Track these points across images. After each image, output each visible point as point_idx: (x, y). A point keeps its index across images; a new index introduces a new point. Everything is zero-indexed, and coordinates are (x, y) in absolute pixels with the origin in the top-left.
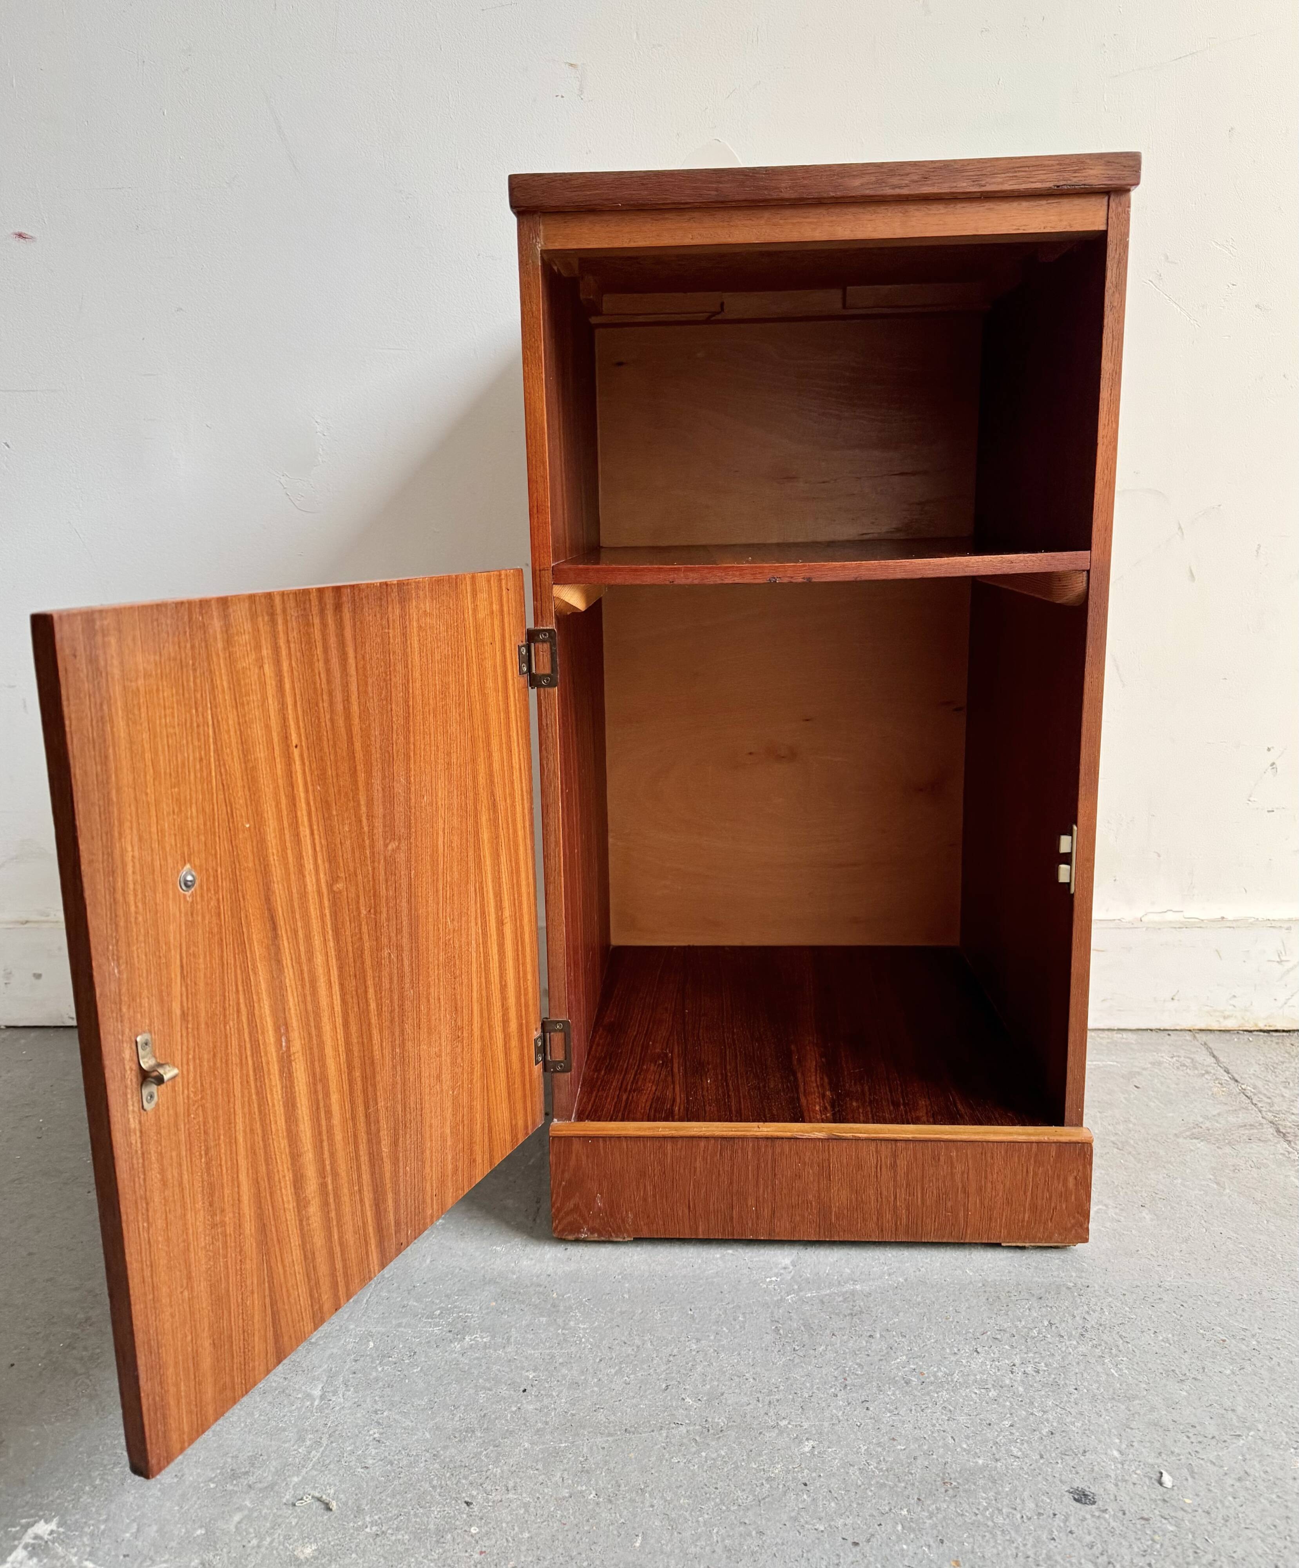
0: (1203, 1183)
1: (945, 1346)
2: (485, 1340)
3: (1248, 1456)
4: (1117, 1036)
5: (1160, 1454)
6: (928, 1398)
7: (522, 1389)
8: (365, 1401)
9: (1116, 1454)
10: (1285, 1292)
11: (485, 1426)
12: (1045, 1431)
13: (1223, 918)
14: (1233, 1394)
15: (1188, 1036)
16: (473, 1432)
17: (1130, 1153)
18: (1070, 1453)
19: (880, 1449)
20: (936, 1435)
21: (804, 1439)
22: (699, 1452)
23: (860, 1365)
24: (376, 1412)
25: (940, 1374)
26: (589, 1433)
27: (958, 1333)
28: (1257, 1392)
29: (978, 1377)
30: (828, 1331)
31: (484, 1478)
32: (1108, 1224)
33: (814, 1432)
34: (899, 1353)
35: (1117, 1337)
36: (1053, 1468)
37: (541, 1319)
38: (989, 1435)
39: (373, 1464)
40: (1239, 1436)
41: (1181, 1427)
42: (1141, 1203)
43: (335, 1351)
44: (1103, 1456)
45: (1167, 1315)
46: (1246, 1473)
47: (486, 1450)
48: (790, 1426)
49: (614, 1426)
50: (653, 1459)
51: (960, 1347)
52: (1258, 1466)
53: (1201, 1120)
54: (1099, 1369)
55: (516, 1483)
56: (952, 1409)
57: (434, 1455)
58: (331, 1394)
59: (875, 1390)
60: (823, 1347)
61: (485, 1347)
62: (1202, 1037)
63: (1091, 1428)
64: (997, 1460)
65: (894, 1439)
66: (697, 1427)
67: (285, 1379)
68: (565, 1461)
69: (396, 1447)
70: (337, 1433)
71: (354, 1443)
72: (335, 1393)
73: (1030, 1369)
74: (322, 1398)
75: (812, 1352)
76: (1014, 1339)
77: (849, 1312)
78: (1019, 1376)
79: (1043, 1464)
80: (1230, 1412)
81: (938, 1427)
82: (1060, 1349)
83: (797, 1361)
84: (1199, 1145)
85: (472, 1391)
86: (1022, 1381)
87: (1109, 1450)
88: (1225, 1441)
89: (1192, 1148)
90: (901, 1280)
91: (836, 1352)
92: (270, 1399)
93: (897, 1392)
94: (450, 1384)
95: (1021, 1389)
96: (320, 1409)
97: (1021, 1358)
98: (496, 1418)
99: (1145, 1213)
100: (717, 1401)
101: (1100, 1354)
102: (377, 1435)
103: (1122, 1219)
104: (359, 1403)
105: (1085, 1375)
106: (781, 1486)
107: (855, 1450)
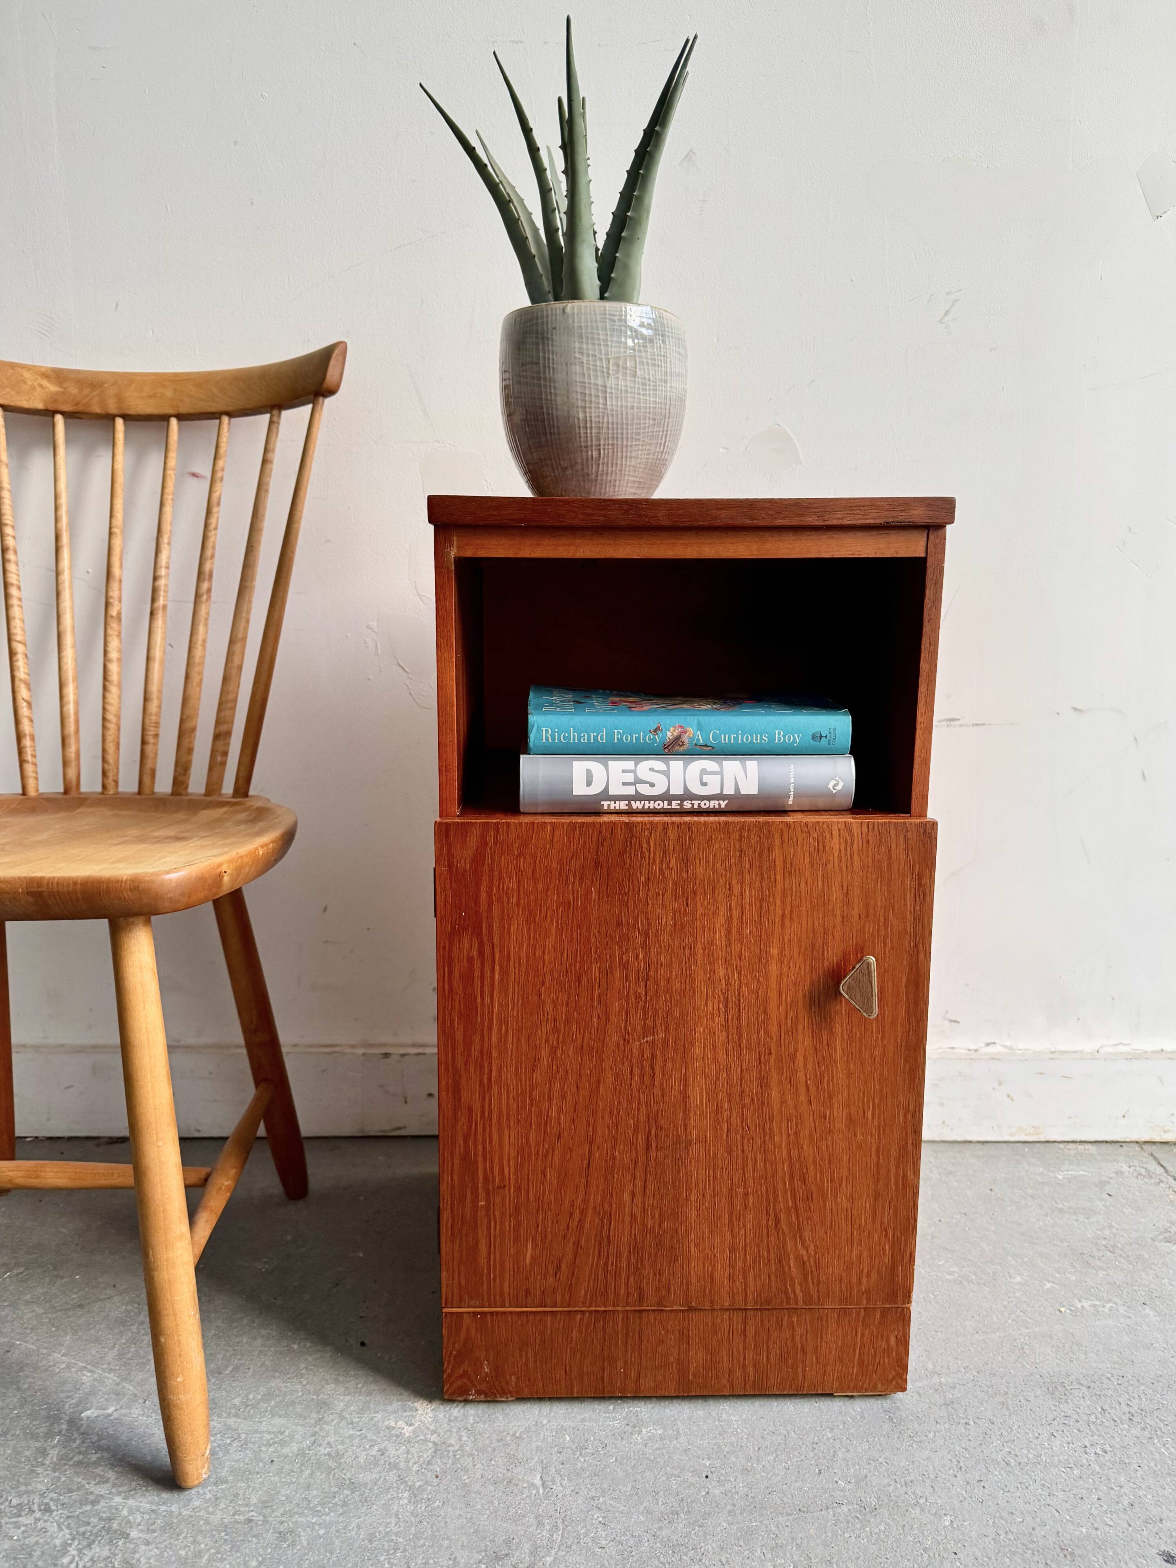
1: (1027, 1431)
2: (658, 1433)
4: (1081, 1147)
6: (1026, 1477)
7: (704, 1475)
8: (580, 1489)
11: (686, 1509)
12: (1125, 1503)
15: (1136, 1148)
16: (678, 1514)
17: (1120, 1255)
18: (1150, 1521)
19: (1005, 1522)
20: (1043, 1508)
21: (942, 1514)
22: (863, 1528)
23: (966, 1449)
24: (593, 1499)
25: (1030, 1456)
26: (771, 1513)
27: (1034, 1419)
29: (1061, 1458)
30: (932, 1420)
31: (700, 1554)
32: (1122, 1320)
33: (948, 1508)
34: (993, 1438)
35: (1157, 1420)
36: (1141, 1535)
38: (1084, 1508)
39: (607, 1544)
42: (1142, 1301)
43: (542, 1444)
47: (693, 1529)
48: (927, 1504)
49: (790, 1506)
50: (829, 1534)
51: (1040, 1431)
53: (1168, 1225)
54: (1152, 1448)
55: (727, 1558)
56: (1049, 1486)
59: (982, 1471)
60: (932, 1434)
61: (661, 1439)
62: (1149, 1149)
63: (1160, 1499)
64: (1097, 1529)
65: (1012, 1513)
66: (855, 1506)
68: (760, 1538)
69: (620, 1529)
70: (568, 1517)
71: (585, 1526)
72: (553, 1482)
73: (1099, 1451)
74: (544, 1487)
78: (1092, 1457)
79: (1132, 1531)
81: (1043, 1502)
82: (1116, 1432)
85: (664, 1478)
86: (1096, 1461)
89: (1168, 1251)
91: (944, 1438)
93: (1001, 1473)
94: (644, 1472)
95: (1097, 1467)
96: (547, 1496)
97: (1088, 1441)
98: (692, 1502)
99: (1147, 1310)
100: (864, 1483)
101: (1149, 1436)
102: (600, 1519)
103: (1132, 1315)
104: (576, 1491)
105: (1143, 1454)
106: (937, 1556)
107: (986, 1522)
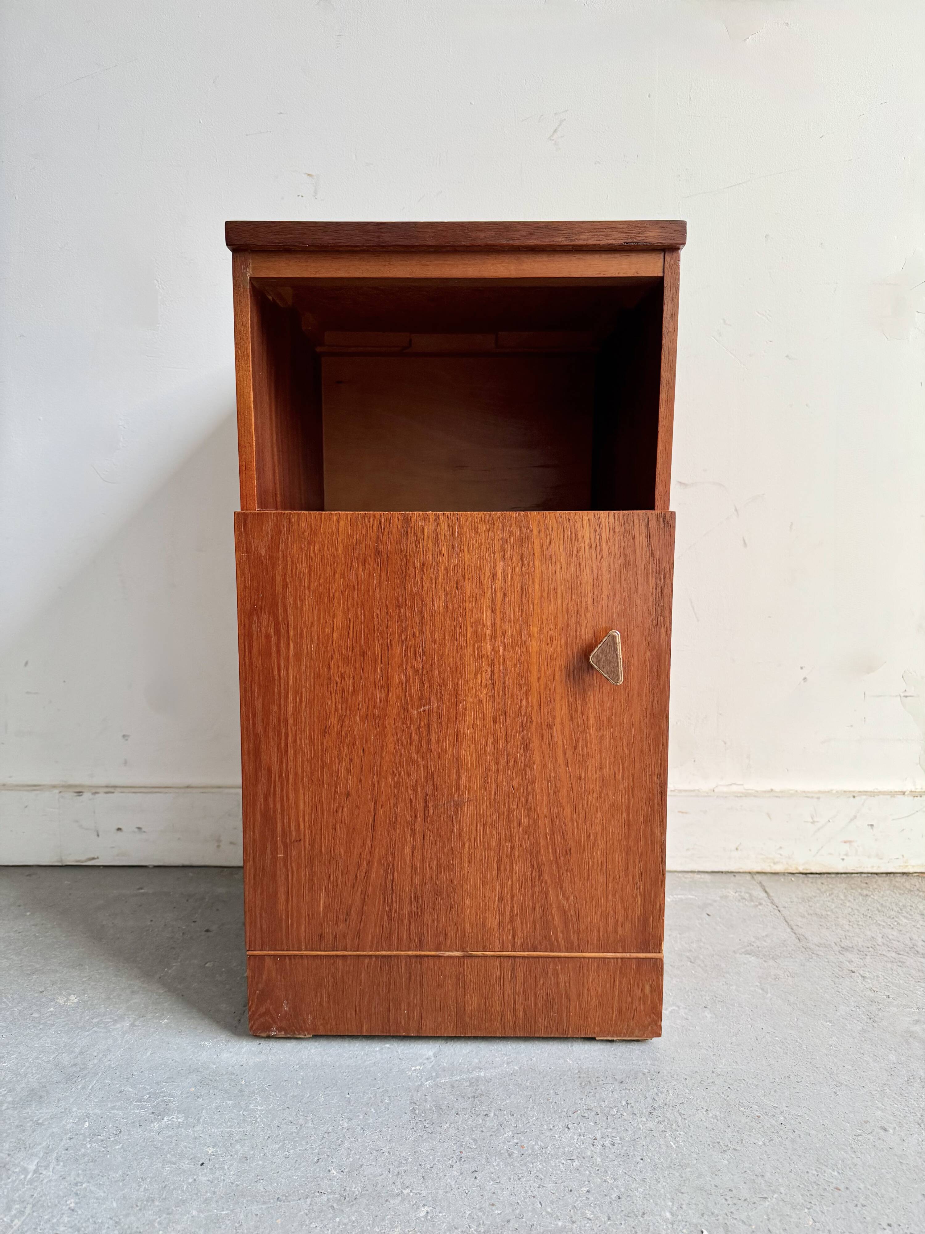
1: (543, 1123)
2: (179, 1120)
3: (771, 1216)
5: (703, 1215)
6: (525, 1168)
7: (200, 1163)
8: (69, 1175)
9: (668, 1215)
10: (808, 1076)
11: (161, 1198)
12: (614, 1196)
14: (763, 1162)
16: (151, 1202)
17: (699, 966)
18: (632, 1215)
19: (481, 1214)
20: (527, 1200)
21: (421, 1205)
22: (333, 1218)
23: (474, 1140)
24: (76, 1184)
25: (537, 1147)
26: (247, 1201)
27: (555, 1112)
28: (781, 1160)
29: (566, 1150)
30: (454, 1111)
32: (678, 1022)
33: (430, 1199)
34: (507, 1130)
35: (677, 1114)
36: (617, 1229)
37: (228, 1102)
38: (569, 1200)
40: (766, 1198)
41: (721, 1191)
42: (704, 1005)
43: (56, 1130)
44: (658, 1217)
45: (717, 1096)
47: (159, 1219)
48: (411, 1194)
49: (269, 1195)
50: (296, 1224)
51: (555, 1123)
52: (777, 1224)
53: (753, 940)
54: (662, 1142)
56: (543, 1177)
58: (43, 1168)
59: (483, 1162)
60: (448, 1125)
61: (179, 1126)
63: (650, 1193)
64: (573, 1222)
66: (336, 1196)
67: (9, 1155)
68: (223, 1227)
69: (86, 1217)
70: (40, 1203)
72: (47, 1167)
73: (607, 1143)
74: (35, 1172)
75: (438, 1129)
76: (598, 1116)
77: (472, 1095)
78: (598, 1149)
79: (609, 1225)
80: (760, 1178)
81: (530, 1193)
82: (632, 1125)
83: (425, 1136)
84: (750, 959)
85: (159, 1165)
86: (600, 1152)
87: (663, 1212)
88: (754, 1203)
89: (745, 961)
90: (516, 1068)
91: (458, 1129)
93: (501, 1163)
94: (143, 1158)
95: (599, 1160)
96: (31, 1182)
97: (601, 1133)
98: (174, 1189)
99: (706, 1013)
100: (356, 1172)
101: (663, 1129)
102: (70, 1207)
103: (690, 1018)
104: (64, 1176)
105: (650, 1147)
107: (460, 1215)
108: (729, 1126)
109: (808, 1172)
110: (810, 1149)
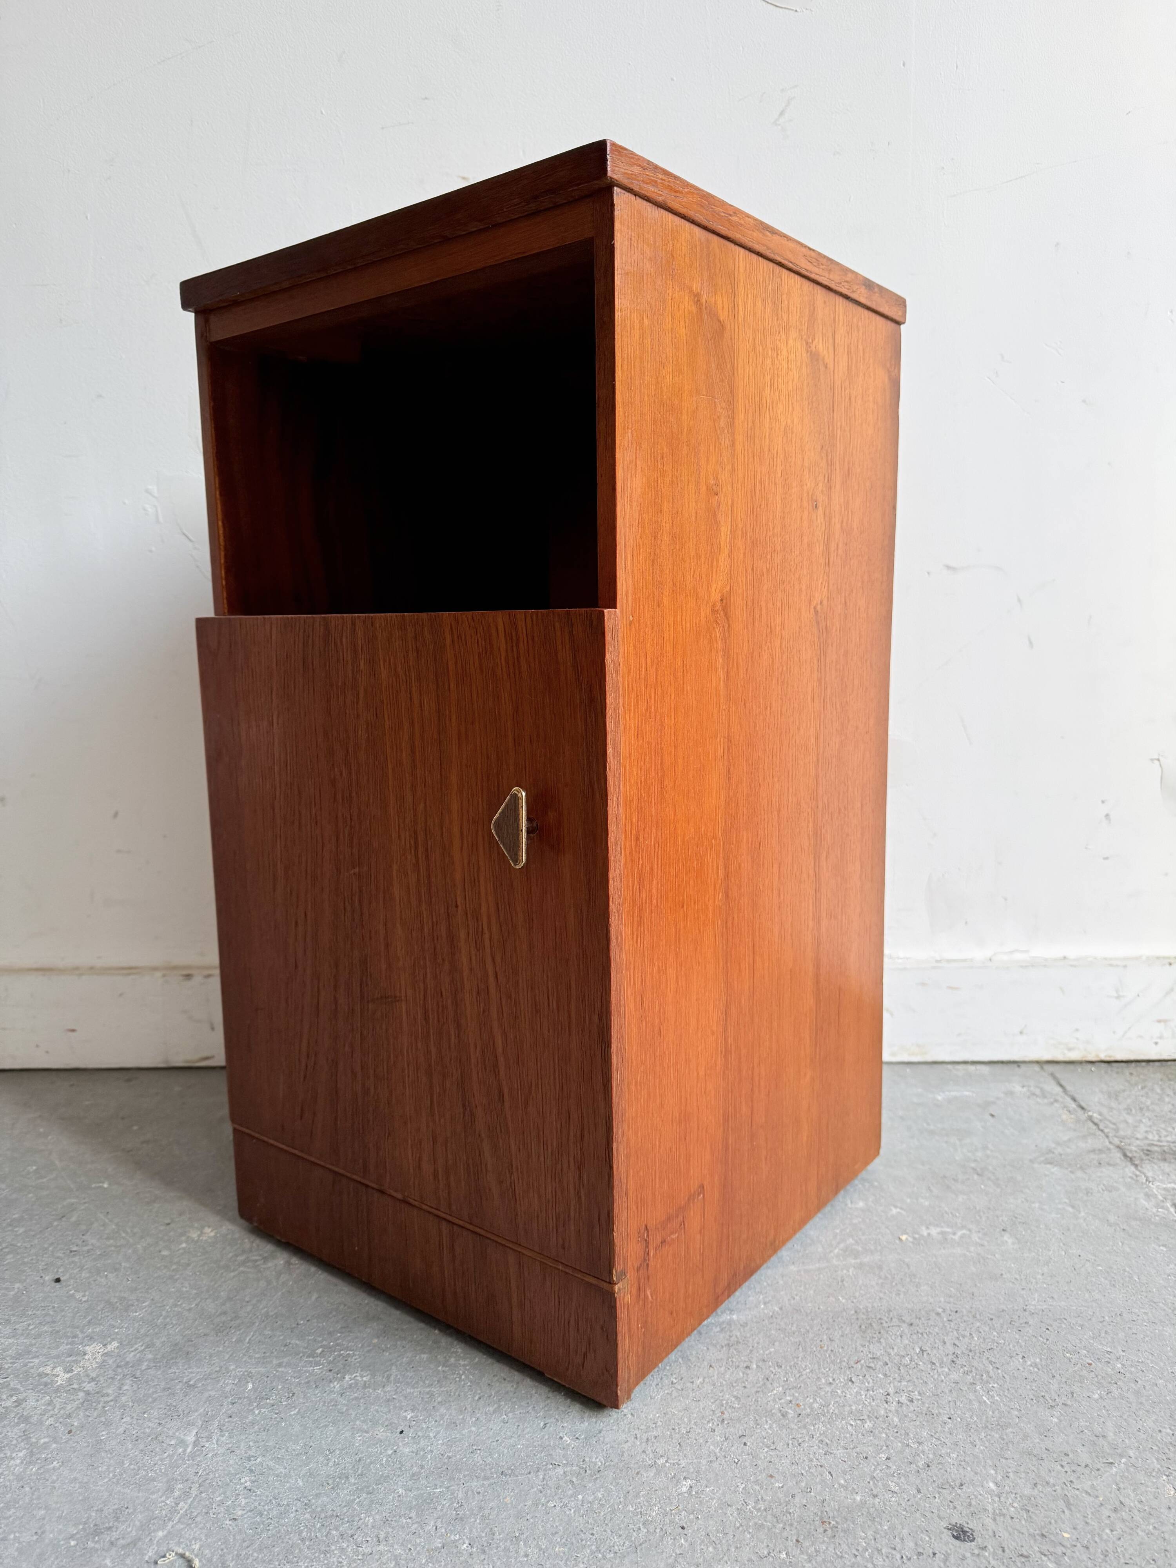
0: (1060, 1206)
1: (820, 1375)
2: (364, 1379)
3: (1122, 1486)
4: (972, 1068)
5: (1035, 1485)
6: (804, 1431)
7: (399, 1430)
8: (238, 1447)
9: (992, 1485)
11: (360, 1472)
12: (921, 1464)
13: (1065, 958)
14: (1102, 1420)
15: (1037, 1068)
16: (347, 1478)
17: (989, 1179)
18: (947, 1486)
19: (757, 1488)
20: (813, 1470)
21: (682, 1478)
22: (575, 1495)
23: (737, 1398)
24: (249, 1459)
25: (816, 1405)
26: (465, 1476)
27: (833, 1362)
28: (1125, 1417)
29: (854, 1408)
30: (706, 1363)
31: (355, 1528)
32: (972, 1249)
33: (692, 1470)
34: (775, 1384)
35: (986, 1362)
36: (930, 1503)
37: (423, 1356)
38: (866, 1469)
39: (242, 1516)
40: (1112, 1463)
41: (1055, 1456)
42: (1002, 1228)
43: (212, 1393)
44: (980, 1489)
45: (1034, 1340)
46: (1121, 1503)
47: (358, 1497)
48: (667, 1465)
49: (490, 1469)
50: (529, 1503)
51: (835, 1376)
52: (1132, 1495)
53: (1053, 1145)
54: (972, 1396)
55: (388, 1533)
56: (828, 1442)
57: (306, 1504)
58: (205, 1440)
59: (752, 1423)
60: (701, 1380)
61: (365, 1386)
62: (1050, 1068)
63: (967, 1459)
64: (875, 1496)
65: (771, 1476)
66: (574, 1468)
67: (160, 1424)
68: (439, 1508)
69: (267, 1496)
70: (208, 1482)
71: (224, 1493)
72: (209, 1438)
73: (903, 1399)
74: (195, 1444)
75: (689, 1385)
76: (887, 1367)
77: (726, 1342)
78: (894, 1406)
79: (920, 1499)
80: (1101, 1439)
81: (815, 1462)
82: (932, 1377)
83: (675, 1394)
84: (1053, 1170)
85: (348, 1434)
86: (897, 1411)
87: (985, 1482)
88: (1098, 1470)
89: (1047, 1173)
90: (777, 1309)
91: (714, 1385)
92: (141, 1446)
93: (774, 1426)
94: (326, 1426)
95: (896, 1420)
96: (193, 1456)
97: (894, 1386)
98: (371, 1463)
99: (1006, 1237)
100: (595, 1440)
101: (972, 1381)
102: (248, 1484)
103: (986, 1243)
104: (232, 1449)
105: (958, 1403)
106: (658, 1530)
107: (733, 1488)
108: (1054, 1377)
109: (1160, 1431)
110: (1160, 1403)
